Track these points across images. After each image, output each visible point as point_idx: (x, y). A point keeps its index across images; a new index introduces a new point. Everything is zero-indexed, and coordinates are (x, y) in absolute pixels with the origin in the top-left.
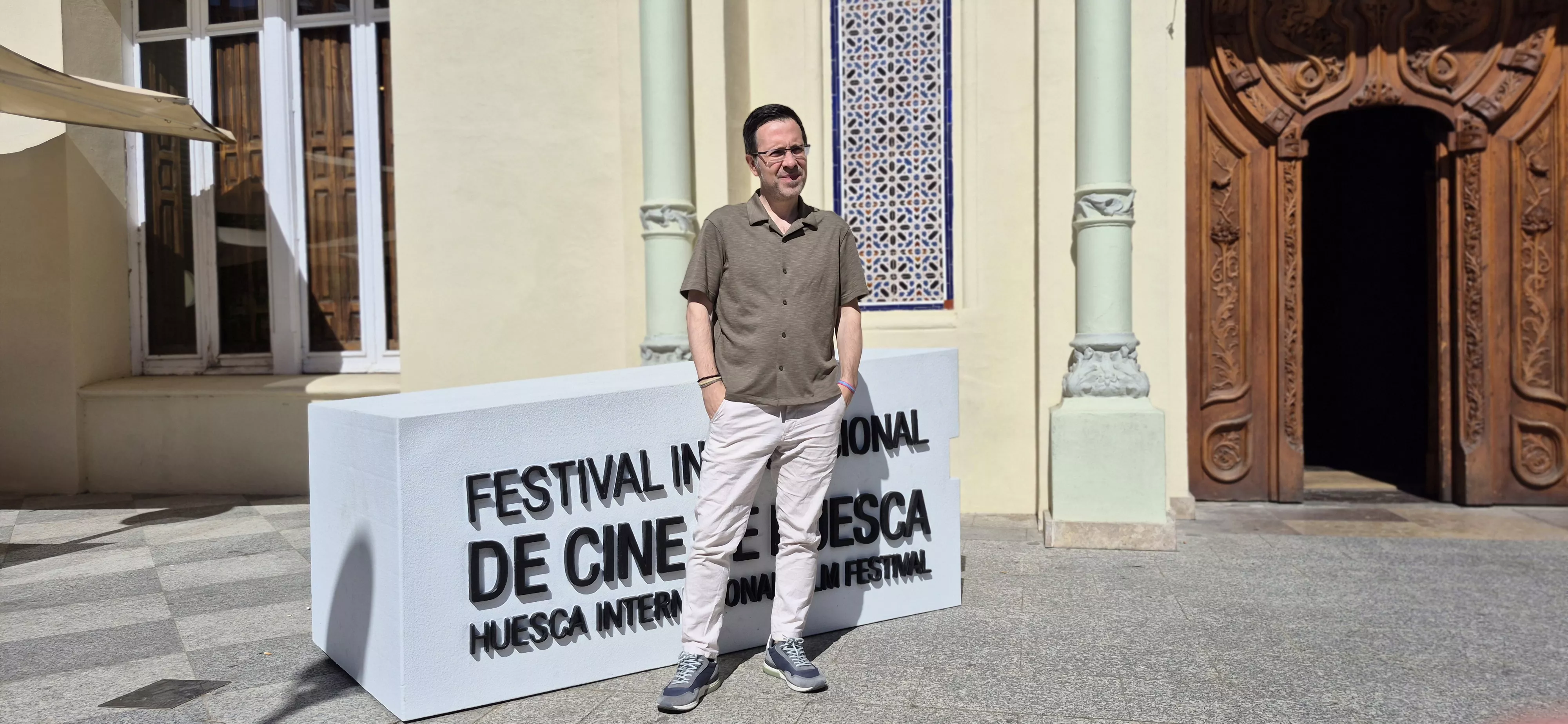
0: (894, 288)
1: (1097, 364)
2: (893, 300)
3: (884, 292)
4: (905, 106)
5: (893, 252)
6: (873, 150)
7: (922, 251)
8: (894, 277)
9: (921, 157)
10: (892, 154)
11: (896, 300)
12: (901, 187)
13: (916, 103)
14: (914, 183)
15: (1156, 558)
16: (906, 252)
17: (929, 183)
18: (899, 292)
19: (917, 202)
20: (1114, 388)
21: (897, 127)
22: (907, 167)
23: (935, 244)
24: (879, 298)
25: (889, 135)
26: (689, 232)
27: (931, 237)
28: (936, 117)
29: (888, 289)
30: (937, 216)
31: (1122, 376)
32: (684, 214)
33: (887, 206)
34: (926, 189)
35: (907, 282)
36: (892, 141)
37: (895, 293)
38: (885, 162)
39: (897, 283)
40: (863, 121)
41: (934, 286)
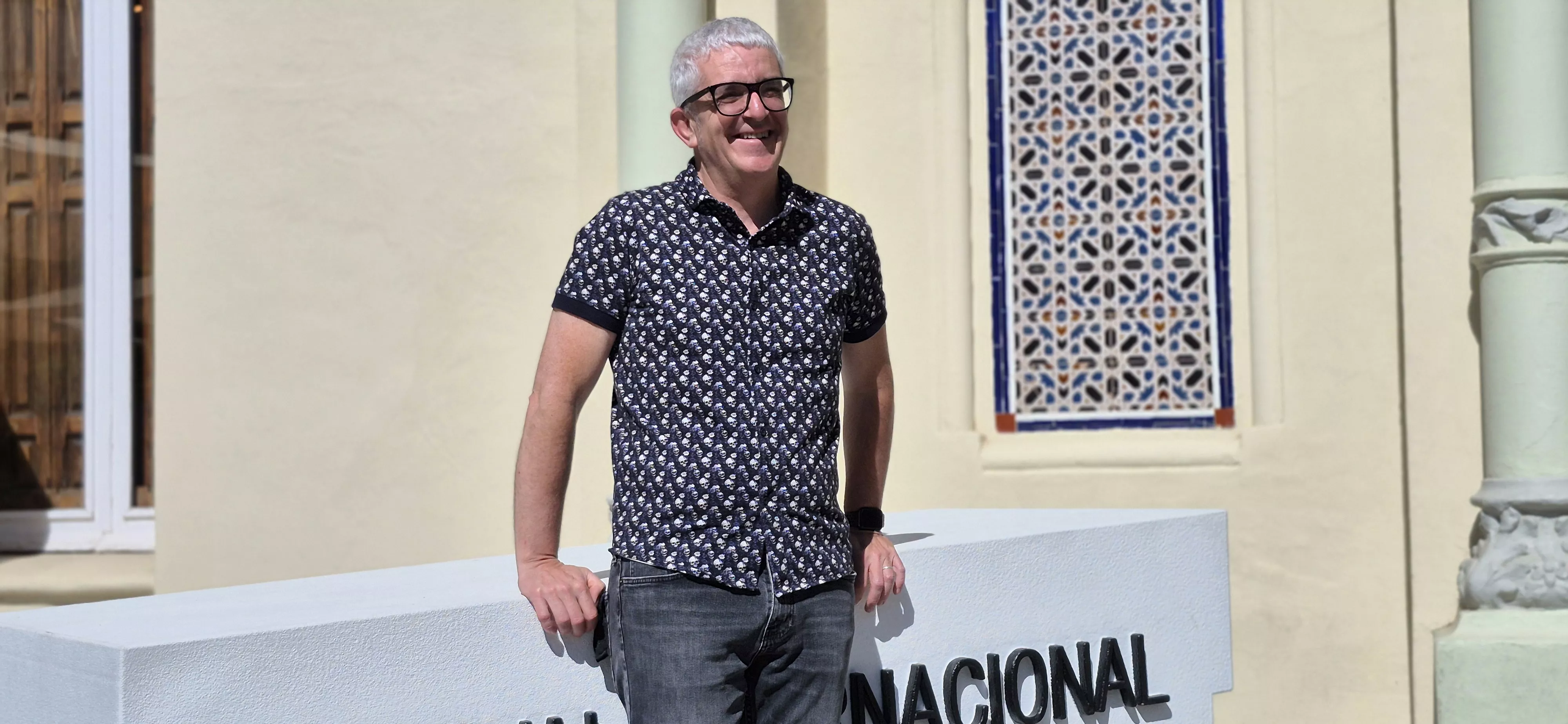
0: (1113, 385)
2: (1111, 408)
3: (1094, 394)
4: (1131, 30)
5: (1110, 313)
6: (1067, 115)
7: (1168, 312)
8: (1111, 363)
9: (1163, 128)
10: (1105, 122)
11: (1118, 408)
12: (1125, 187)
14: (1151, 178)
16: (1137, 313)
17: (1179, 177)
18: (1122, 392)
19: (1156, 215)
21: (1115, 71)
22: (1136, 147)
23: (1193, 297)
24: (1082, 404)
25: (1100, 85)
27: (1187, 283)
28: (1192, 49)
29: (1101, 387)
30: (1197, 242)
33: (1096, 223)
34: (1174, 189)
35: (1138, 373)
36: (1105, 97)
37: (1115, 394)
38: (1091, 137)
39: (1118, 374)
40: (1048, 60)
41: (1192, 380)
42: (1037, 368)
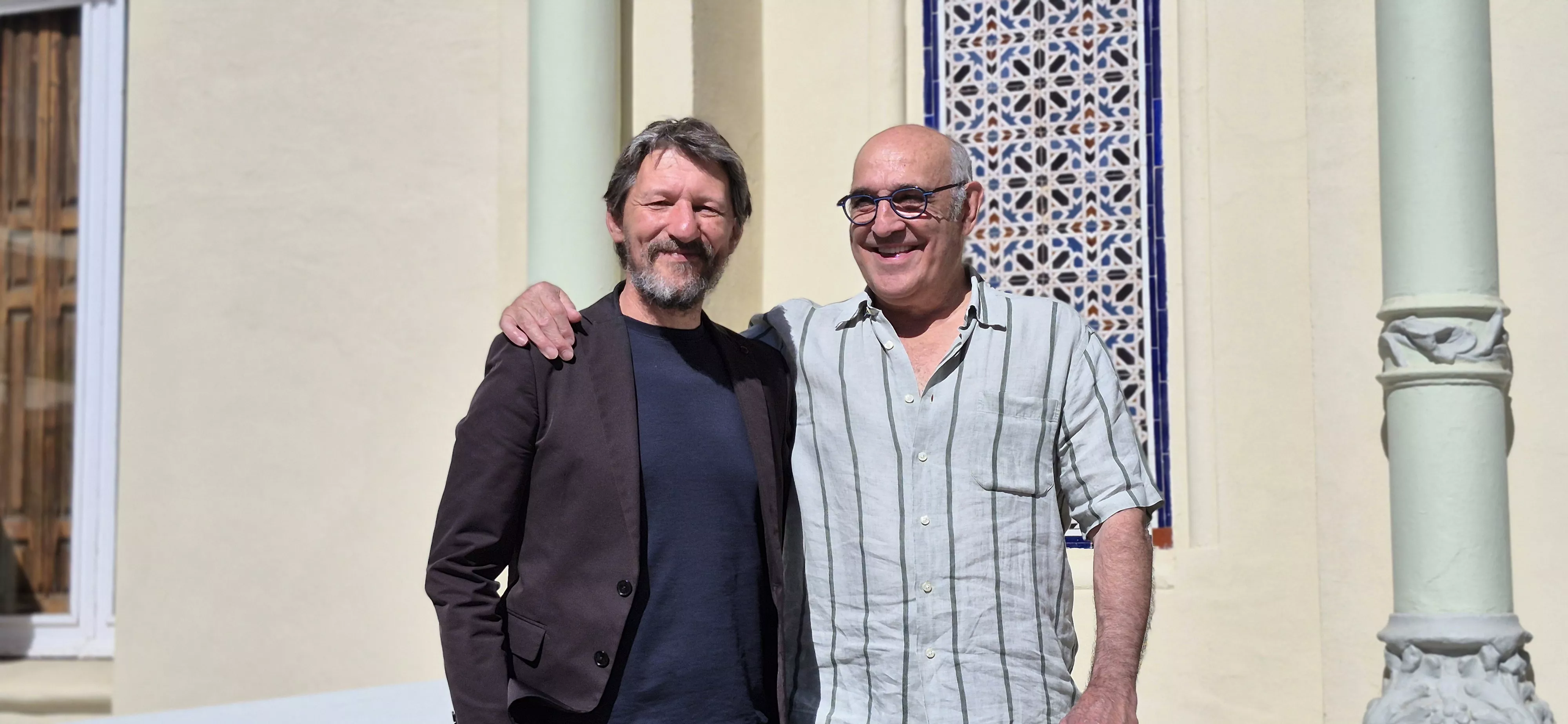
6: (1004, 222)
9: (1101, 236)
10: (1042, 229)
13: (1089, 128)
14: (1088, 287)
22: (1073, 255)
25: (1037, 192)
28: (1131, 153)
30: (1134, 354)
36: (1042, 204)
38: (1028, 245)
40: (985, 165)
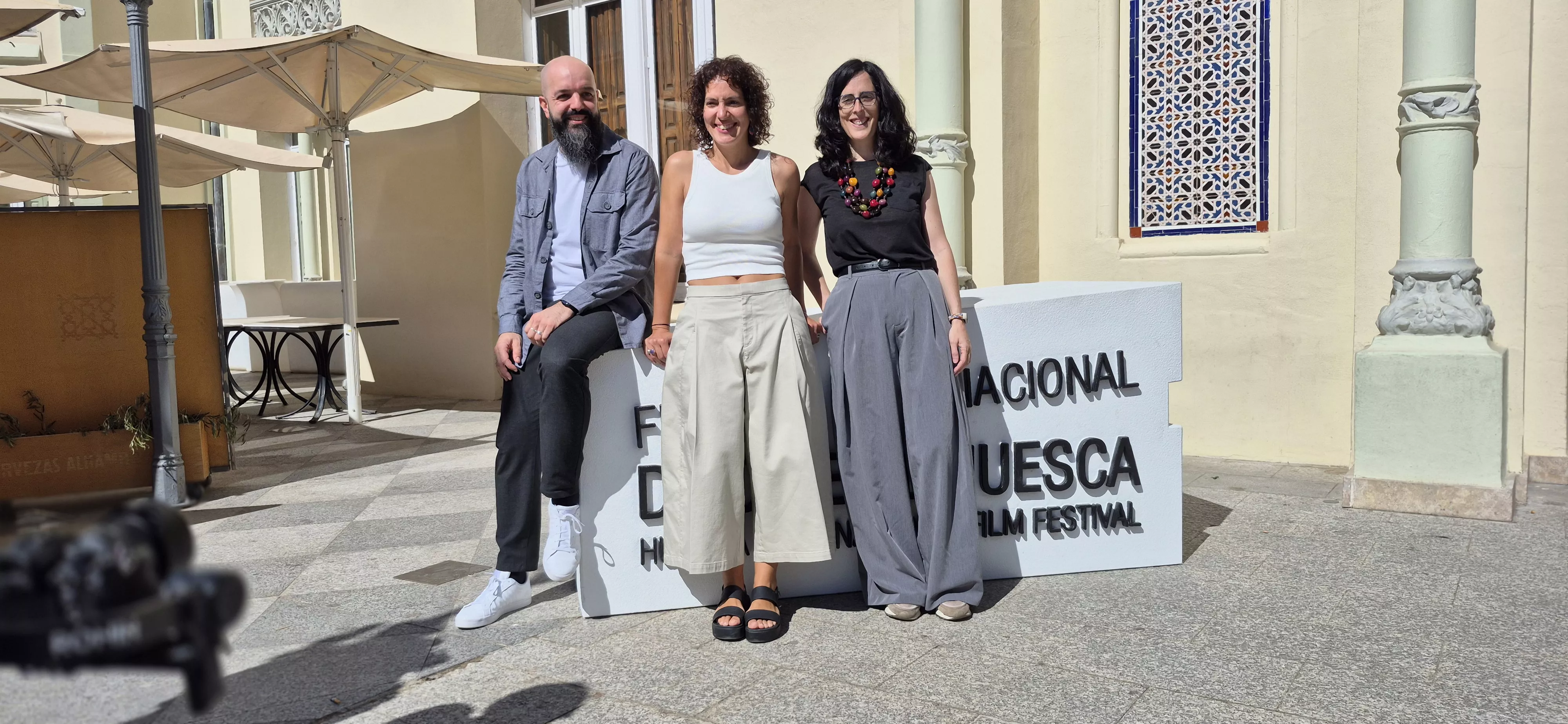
0: (1197, 210)
1: (1420, 296)
2: (1196, 223)
4: (1214, 5)
5: (1197, 169)
6: (1175, 57)
7: (1231, 167)
8: (1197, 197)
9: (1232, 61)
11: (1200, 223)
12: (1208, 96)
14: (1223, 91)
15: (1477, 528)
16: (1213, 168)
17: (1240, 88)
18: (1202, 213)
19: (1226, 112)
20: (1438, 325)
21: (1204, 29)
22: (1215, 73)
23: (1247, 158)
24: (1179, 221)
26: (958, 161)
28: (1250, 13)
29: (1190, 211)
30: (1250, 126)
31: (1449, 311)
32: (954, 143)
33: (1191, 118)
34: (1237, 96)
35: (1212, 202)
36: (1197, 45)
37: (1199, 215)
38: (1189, 69)
39: (1200, 203)
40: (1165, 26)
41: (1244, 206)
42: (1154, 201)
